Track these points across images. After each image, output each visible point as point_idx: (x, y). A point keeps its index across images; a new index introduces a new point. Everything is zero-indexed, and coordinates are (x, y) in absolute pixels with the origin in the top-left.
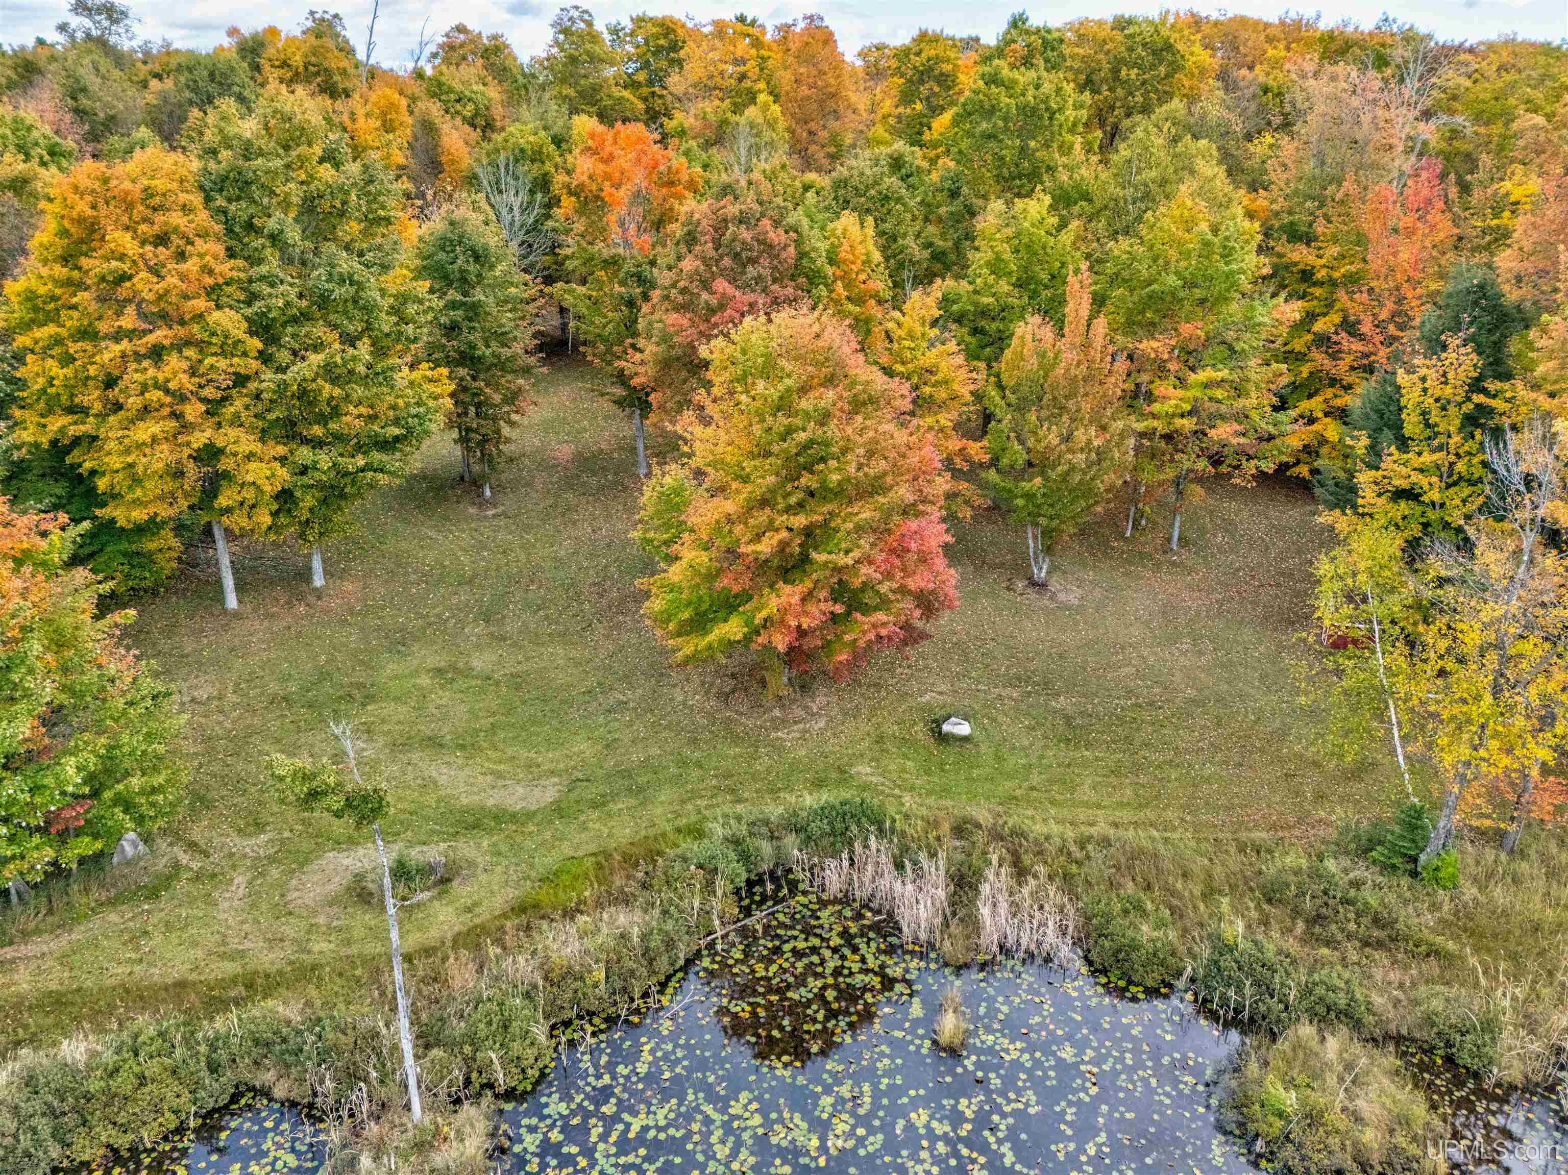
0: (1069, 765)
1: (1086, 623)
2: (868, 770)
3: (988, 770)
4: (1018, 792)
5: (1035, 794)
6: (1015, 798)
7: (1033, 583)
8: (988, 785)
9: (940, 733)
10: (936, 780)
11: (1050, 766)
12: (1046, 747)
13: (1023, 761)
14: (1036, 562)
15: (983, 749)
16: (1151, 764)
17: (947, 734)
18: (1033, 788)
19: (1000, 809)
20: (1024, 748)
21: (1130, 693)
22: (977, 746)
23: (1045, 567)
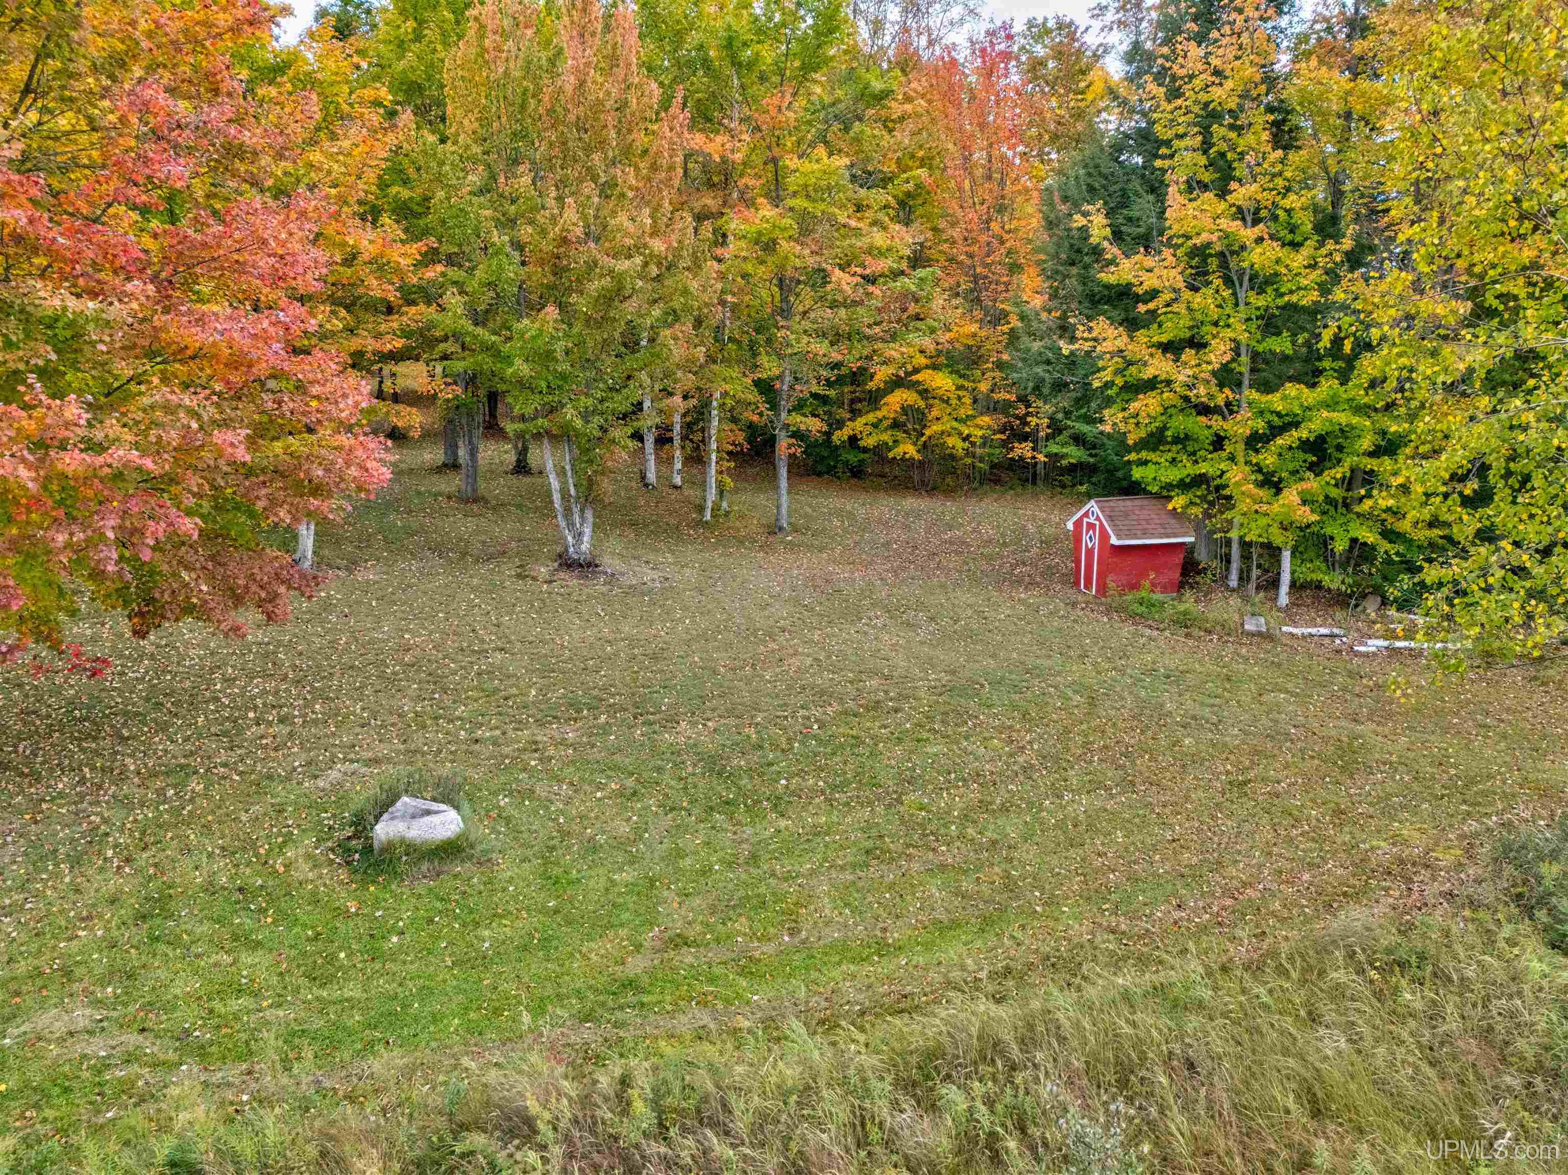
0: (754, 858)
1: (685, 609)
2: (82, 1016)
3: (527, 922)
4: (636, 966)
5: (688, 957)
6: (631, 984)
7: (567, 563)
8: (536, 966)
9: (368, 849)
10: (352, 991)
11: (706, 871)
12: (680, 829)
13: (626, 876)
14: (571, 525)
15: (506, 869)
16: (944, 816)
17: (389, 847)
18: (680, 942)
19: (588, 1033)
20: (620, 844)
21: (823, 695)
22: (485, 861)
23: (587, 531)
